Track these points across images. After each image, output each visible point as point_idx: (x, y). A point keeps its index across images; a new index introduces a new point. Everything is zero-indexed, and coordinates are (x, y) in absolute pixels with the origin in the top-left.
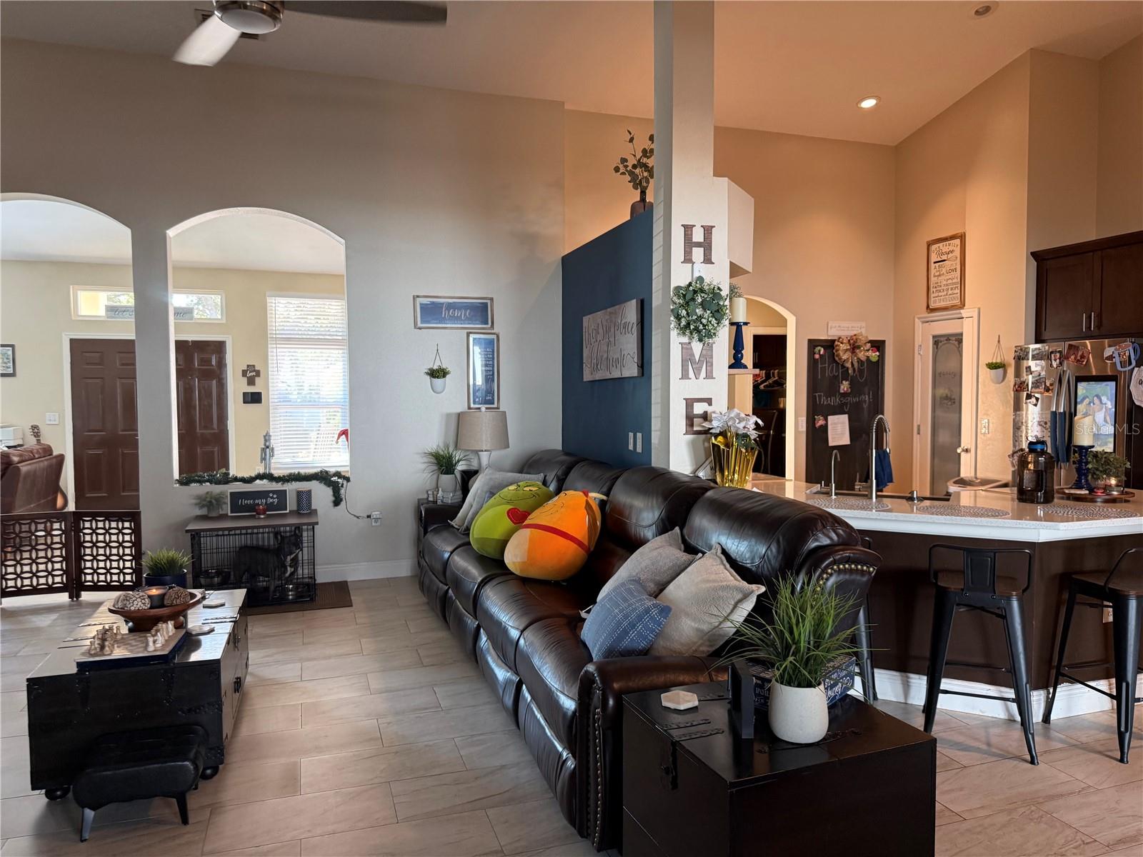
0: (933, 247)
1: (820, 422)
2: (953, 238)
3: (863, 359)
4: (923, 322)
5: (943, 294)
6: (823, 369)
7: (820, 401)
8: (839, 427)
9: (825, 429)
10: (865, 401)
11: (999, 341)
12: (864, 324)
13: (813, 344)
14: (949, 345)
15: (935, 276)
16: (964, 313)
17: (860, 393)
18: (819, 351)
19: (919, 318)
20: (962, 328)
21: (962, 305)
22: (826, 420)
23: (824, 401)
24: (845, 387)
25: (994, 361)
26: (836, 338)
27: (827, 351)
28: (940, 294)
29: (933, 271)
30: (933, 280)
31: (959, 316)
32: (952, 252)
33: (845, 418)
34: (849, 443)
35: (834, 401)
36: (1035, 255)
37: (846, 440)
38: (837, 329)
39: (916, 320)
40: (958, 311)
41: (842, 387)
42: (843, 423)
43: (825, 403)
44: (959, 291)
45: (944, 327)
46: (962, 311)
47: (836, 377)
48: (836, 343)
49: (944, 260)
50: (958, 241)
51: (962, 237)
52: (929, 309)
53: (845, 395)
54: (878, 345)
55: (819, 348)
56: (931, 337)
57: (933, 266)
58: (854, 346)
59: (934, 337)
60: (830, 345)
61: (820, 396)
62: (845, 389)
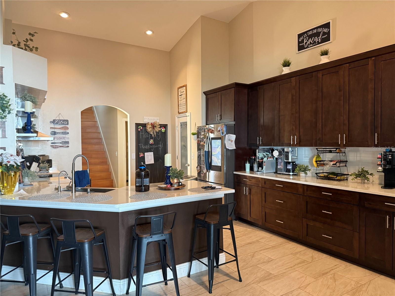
0: (179, 90)
1: (141, 155)
2: (183, 86)
3: (158, 131)
4: (178, 118)
5: (182, 107)
6: (142, 135)
7: (141, 147)
8: (150, 157)
9: (143, 158)
10: (160, 147)
11: (196, 125)
12: (158, 118)
13: (137, 125)
14: (184, 125)
15: (180, 101)
16: (187, 114)
17: (158, 144)
18: (140, 128)
19: (177, 116)
20: (187, 120)
21: (186, 112)
22: (144, 154)
23: (143, 147)
24: (151, 141)
25: (194, 132)
26: (147, 123)
27: (143, 128)
28: (181, 107)
29: (179, 99)
30: (179, 102)
31: (186, 115)
32: (184, 91)
33: (152, 154)
34: (153, 163)
35: (147, 147)
36: (204, 93)
37: (152, 162)
38: (147, 119)
39: (176, 117)
40: (185, 114)
41: (150, 142)
42: (151, 155)
43: (143, 148)
44: (185, 106)
45: (183, 120)
46: (186, 114)
47: (148, 138)
48: (147, 125)
49: (182, 95)
50: (185, 88)
51: (186, 86)
52: (179, 113)
53: (151, 145)
54: (165, 126)
55: (140, 126)
56: (180, 123)
57: (179, 97)
58: (153, 126)
59: (181, 123)
60: (144, 125)
61: (141, 145)
62: (152, 143)
